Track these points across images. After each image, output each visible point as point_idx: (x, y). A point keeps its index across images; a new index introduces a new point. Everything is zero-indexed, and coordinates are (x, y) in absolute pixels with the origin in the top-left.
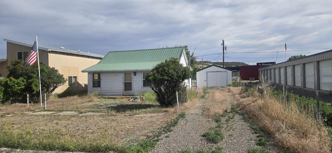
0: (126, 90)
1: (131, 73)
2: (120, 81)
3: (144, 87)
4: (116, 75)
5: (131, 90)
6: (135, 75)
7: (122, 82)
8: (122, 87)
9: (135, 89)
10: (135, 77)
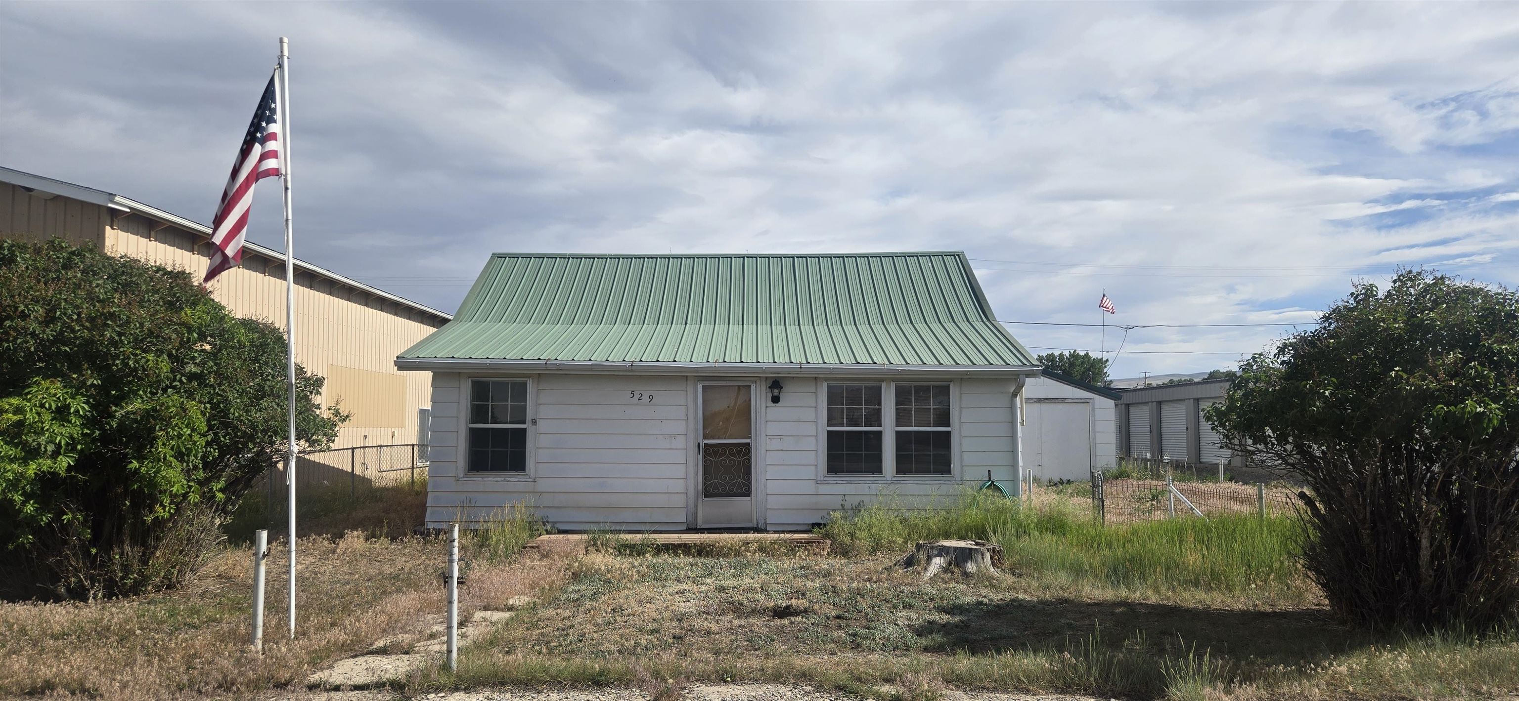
0: (709, 491)
1: (750, 386)
2: (673, 436)
3: (833, 479)
4: (646, 398)
5: (748, 494)
6: (776, 400)
7: (680, 442)
8: (680, 471)
9: (772, 487)
10: (775, 411)
